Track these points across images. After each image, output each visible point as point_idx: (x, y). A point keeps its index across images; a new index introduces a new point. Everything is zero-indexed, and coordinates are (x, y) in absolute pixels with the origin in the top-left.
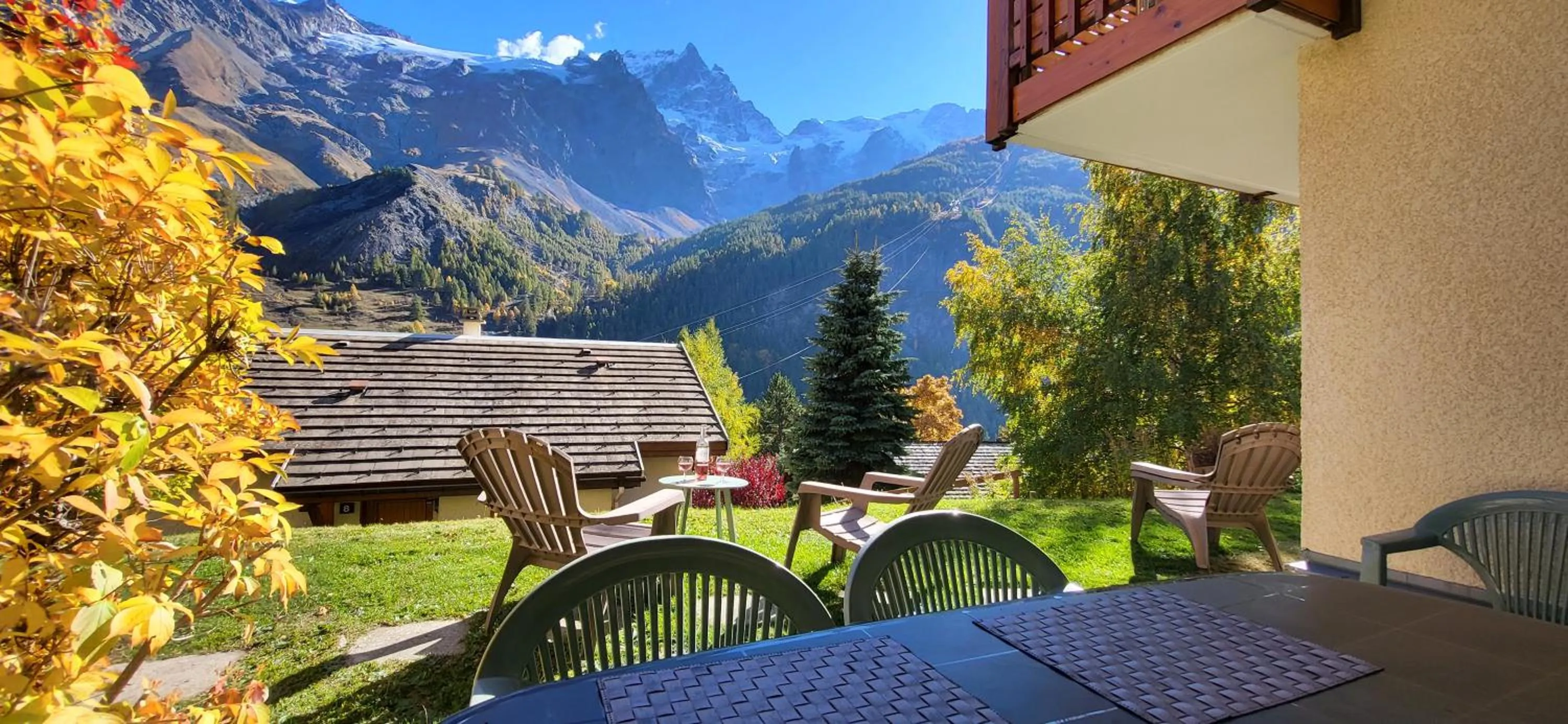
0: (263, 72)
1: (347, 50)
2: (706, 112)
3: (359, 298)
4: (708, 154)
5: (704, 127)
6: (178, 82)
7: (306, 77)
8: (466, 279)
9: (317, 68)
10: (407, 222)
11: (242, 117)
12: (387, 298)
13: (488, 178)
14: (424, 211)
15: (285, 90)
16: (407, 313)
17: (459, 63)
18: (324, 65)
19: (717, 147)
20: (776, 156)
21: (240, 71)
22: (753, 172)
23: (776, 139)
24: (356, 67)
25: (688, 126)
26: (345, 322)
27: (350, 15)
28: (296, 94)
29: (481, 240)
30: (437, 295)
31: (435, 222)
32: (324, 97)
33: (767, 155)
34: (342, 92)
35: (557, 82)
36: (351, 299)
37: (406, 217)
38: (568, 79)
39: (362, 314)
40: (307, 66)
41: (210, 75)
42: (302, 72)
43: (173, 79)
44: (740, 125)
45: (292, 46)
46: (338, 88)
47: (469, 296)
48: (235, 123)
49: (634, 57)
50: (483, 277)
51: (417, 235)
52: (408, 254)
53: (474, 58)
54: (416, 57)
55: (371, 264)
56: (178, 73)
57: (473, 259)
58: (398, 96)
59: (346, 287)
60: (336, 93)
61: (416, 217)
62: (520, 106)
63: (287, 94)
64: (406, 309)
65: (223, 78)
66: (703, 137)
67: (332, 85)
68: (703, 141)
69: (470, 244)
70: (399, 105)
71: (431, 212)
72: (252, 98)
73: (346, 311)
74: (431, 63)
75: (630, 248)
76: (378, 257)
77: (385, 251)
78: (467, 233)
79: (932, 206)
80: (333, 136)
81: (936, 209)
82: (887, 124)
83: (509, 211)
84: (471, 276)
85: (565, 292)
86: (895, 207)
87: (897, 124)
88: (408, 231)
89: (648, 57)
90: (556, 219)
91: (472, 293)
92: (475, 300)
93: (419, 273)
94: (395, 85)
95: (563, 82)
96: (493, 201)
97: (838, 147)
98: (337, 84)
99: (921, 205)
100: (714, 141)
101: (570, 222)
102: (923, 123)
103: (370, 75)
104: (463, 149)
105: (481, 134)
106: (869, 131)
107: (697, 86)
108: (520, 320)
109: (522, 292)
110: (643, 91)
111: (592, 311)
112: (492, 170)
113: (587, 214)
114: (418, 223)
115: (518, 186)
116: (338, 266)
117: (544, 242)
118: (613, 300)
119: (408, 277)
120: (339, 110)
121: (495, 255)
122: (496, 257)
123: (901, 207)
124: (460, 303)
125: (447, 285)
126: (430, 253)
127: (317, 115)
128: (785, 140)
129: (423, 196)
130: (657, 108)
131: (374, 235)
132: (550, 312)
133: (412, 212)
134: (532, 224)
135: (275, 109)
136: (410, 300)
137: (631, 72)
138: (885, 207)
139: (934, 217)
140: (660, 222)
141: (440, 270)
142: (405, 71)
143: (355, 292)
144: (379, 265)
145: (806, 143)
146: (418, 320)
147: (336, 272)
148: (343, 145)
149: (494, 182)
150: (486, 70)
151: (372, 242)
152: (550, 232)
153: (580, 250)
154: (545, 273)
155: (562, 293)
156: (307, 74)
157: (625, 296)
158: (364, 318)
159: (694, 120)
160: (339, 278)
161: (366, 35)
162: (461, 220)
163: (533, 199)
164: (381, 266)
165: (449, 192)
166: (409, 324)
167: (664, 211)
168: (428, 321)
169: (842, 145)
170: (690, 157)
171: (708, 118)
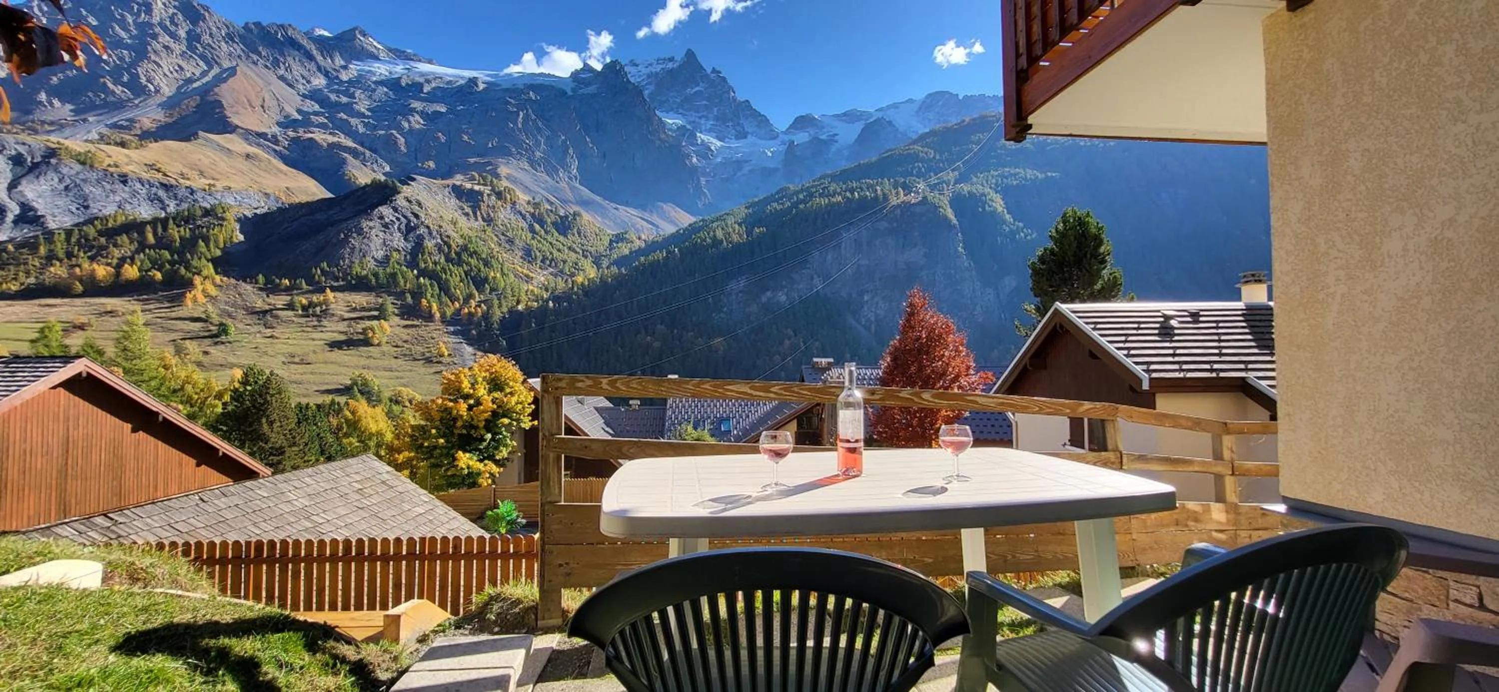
0: (299, 98)
1: (375, 75)
2: (705, 113)
4: (705, 151)
5: (703, 128)
6: (222, 112)
7: (336, 102)
8: (439, 280)
9: (345, 93)
10: (388, 228)
11: (275, 140)
12: (360, 299)
13: (485, 185)
14: (405, 217)
15: (316, 114)
16: (376, 313)
17: (473, 81)
18: (352, 90)
19: (716, 144)
20: (771, 150)
21: (278, 99)
22: (750, 168)
23: (772, 136)
24: (381, 90)
25: (688, 127)
26: (316, 323)
27: (379, 43)
28: (326, 118)
29: (460, 242)
30: (408, 295)
31: (416, 228)
32: (350, 119)
33: (764, 152)
34: (367, 113)
35: (563, 93)
36: (326, 302)
37: (387, 223)
38: (573, 90)
39: (333, 315)
40: (337, 92)
41: (251, 105)
42: (333, 97)
43: (217, 110)
44: (738, 124)
45: (326, 74)
46: (363, 110)
47: (439, 296)
48: (269, 147)
49: (637, 66)
50: (455, 278)
51: (398, 241)
52: (387, 258)
53: (488, 75)
54: (435, 79)
55: (350, 267)
56: (223, 105)
57: (448, 259)
58: (415, 114)
59: (322, 290)
60: (361, 115)
61: (397, 223)
62: (527, 117)
63: (317, 118)
64: (376, 309)
65: (263, 107)
66: (701, 137)
67: (357, 107)
68: (703, 141)
69: (449, 247)
70: (417, 122)
71: (412, 218)
72: (287, 123)
73: (318, 313)
74: (449, 82)
75: (620, 245)
76: (357, 261)
77: (364, 256)
78: (448, 237)
79: (894, 192)
80: (355, 154)
81: (897, 193)
82: (880, 115)
83: (504, 215)
84: (444, 276)
85: (541, 288)
86: (856, 194)
87: (891, 115)
88: (388, 237)
89: (651, 65)
90: (549, 220)
91: (442, 293)
92: (445, 299)
93: (393, 275)
94: (417, 105)
95: (570, 93)
96: (488, 206)
97: (832, 139)
98: (363, 106)
99: (882, 190)
100: (712, 140)
101: (563, 223)
102: (917, 112)
103: (393, 97)
104: (472, 160)
105: (490, 145)
106: (863, 122)
107: (697, 89)
108: (486, 316)
109: (492, 290)
110: (643, 98)
111: (554, 305)
112: (489, 177)
113: (579, 215)
114: (399, 229)
115: (514, 191)
116: (319, 271)
117: (534, 243)
118: (576, 293)
119: (383, 280)
120: (361, 129)
121: (471, 256)
122: (472, 257)
123: (862, 194)
124: (429, 302)
125: (420, 286)
126: (408, 257)
127: (343, 136)
128: (781, 136)
129: (405, 204)
130: (657, 112)
131: (355, 241)
132: (520, 307)
133: (394, 219)
134: (525, 225)
135: (305, 132)
136: (380, 300)
137: (632, 80)
138: (848, 194)
139: (894, 201)
140: (657, 219)
141: (415, 272)
142: (425, 91)
143: (330, 295)
144: (357, 269)
145: (801, 138)
146: (385, 319)
147: (317, 277)
148: (364, 162)
149: (490, 188)
150: (499, 85)
151: (353, 249)
152: (543, 232)
153: (570, 248)
154: (525, 271)
155: (536, 290)
156: (337, 99)
157: (588, 291)
158: (335, 318)
159: (694, 122)
160: (319, 282)
161: (392, 60)
162: (444, 225)
163: (529, 203)
164: (359, 270)
165: (447, 200)
166: (375, 323)
167: (662, 208)
168: (397, 320)
169: (836, 138)
170: (688, 156)
171: (707, 119)
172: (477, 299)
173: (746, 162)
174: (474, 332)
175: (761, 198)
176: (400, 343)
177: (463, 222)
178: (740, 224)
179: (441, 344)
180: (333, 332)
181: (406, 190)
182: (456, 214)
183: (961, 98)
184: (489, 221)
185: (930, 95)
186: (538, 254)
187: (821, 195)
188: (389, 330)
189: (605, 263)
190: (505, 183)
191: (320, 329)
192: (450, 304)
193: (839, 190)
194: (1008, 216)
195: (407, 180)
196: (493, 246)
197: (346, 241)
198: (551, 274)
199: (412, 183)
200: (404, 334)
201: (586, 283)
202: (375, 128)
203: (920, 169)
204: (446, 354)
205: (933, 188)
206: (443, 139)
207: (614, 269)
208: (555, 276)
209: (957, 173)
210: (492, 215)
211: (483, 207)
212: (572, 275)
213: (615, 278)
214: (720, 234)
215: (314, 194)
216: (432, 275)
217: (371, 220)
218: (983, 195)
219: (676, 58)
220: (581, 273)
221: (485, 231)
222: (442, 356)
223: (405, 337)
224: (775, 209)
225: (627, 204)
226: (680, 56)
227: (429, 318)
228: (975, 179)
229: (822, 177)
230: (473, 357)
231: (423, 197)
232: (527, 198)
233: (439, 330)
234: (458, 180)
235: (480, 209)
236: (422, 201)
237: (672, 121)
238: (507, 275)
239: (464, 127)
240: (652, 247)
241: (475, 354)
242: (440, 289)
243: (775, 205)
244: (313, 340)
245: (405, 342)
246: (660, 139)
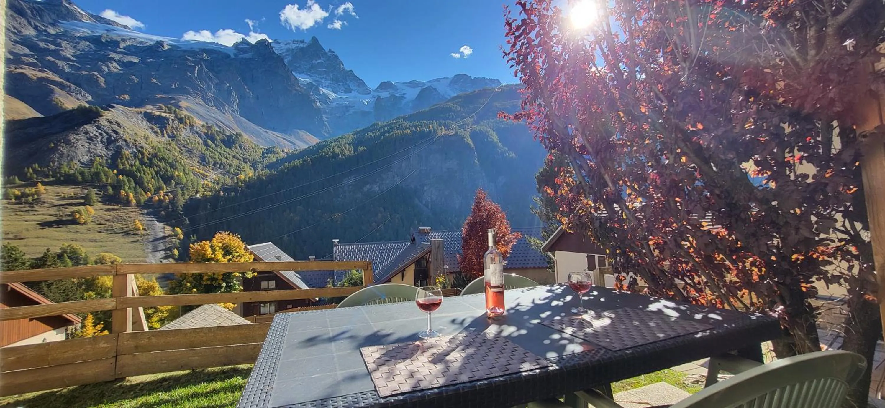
1: (79, 32)
2: (325, 76)
3: (45, 192)
4: (325, 99)
5: (324, 85)
7: (45, 48)
8: (134, 177)
9: (53, 43)
10: (92, 140)
12: (68, 191)
13: (170, 113)
14: (107, 133)
15: (26, 55)
16: (82, 201)
17: (160, 44)
18: (59, 41)
19: (332, 95)
20: (366, 100)
22: (353, 111)
23: (367, 92)
24: (84, 44)
25: (314, 84)
26: (28, 209)
27: (82, 10)
28: (36, 59)
29: (152, 151)
30: (109, 188)
31: (116, 140)
32: (57, 61)
33: (362, 101)
34: (72, 58)
35: (228, 56)
36: (37, 193)
37: (92, 137)
38: (235, 55)
39: (44, 202)
40: (46, 41)
42: (42, 45)
44: (346, 84)
45: (36, 28)
46: (69, 56)
47: (135, 188)
49: (280, 43)
50: (148, 176)
51: (100, 149)
52: (91, 162)
53: (172, 41)
54: (130, 39)
55: (59, 168)
57: (142, 163)
58: (113, 62)
59: (34, 184)
60: (66, 59)
61: (100, 137)
62: (201, 70)
63: (27, 58)
64: (82, 198)
66: (323, 90)
67: (63, 53)
68: (324, 92)
69: (143, 154)
70: (115, 67)
71: (113, 134)
73: (31, 201)
74: (141, 43)
75: (269, 155)
76: (65, 164)
77: (72, 160)
78: (142, 147)
79: (439, 128)
80: (62, 87)
81: (441, 129)
82: (429, 84)
83: (184, 133)
84: (139, 174)
85: (214, 183)
86: (418, 129)
87: (435, 85)
88: (93, 147)
89: (289, 44)
90: (218, 138)
91: (137, 186)
92: (139, 190)
93: (97, 174)
94: (113, 55)
95: (233, 57)
96: (172, 127)
97: (403, 97)
98: (69, 52)
99: (433, 127)
100: (331, 93)
101: (229, 140)
102: (450, 85)
103: (94, 48)
104: (159, 96)
105: (173, 87)
106: (420, 88)
107: (319, 61)
108: (173, 202)
109: (177, 184)
110: (284, 63)
111: (224, 194)
112: (173, 108)
113: (240, 135)
114: (102, 141)
115: (192, 118)
116: (31, 170)
117: (208, 152)
118: (240, 187)
119: (88, 177)
120: (67, 69)
121: (160, 160)
122: (161, 162)
123: (421, 129)
124: (126, 192)
125: (119, 181)
126: (109, 161)
127: (50, 73)
128: (372, 93)
129: (106, 123)
130: (294, 73)
131: (64, 149)
132: (198, 196)
133: (97, 134)
134: (201, 141)
135: (16, 68)
136: (86, 191)
137: (276, 52)
138: (414, 129)
139: (440, 134)
140: (294, 139)
141: (115, 171)
142: (121, 47)
143: (41, 187)
144: (65, 169)
145: (384, 94)
146: (90, 205)
147: (29, 175)
148: (69, 92)
149: (174, 115)
150: (179, 47)
151: (62, 155)
152: (214, 146)
153: (234, 157)
154: (201, 171)
155: (210, 184)
156: (46, 46)
157: (249, 184)
158: (46, 205)
159: (317, 81)
160: (31, 178)
161: (94, 23)
162: (138, 139)
163: (203, 126)
164: (67, 169)
165: (140, 122)
166: (81, 208)
167: (298, 133)
168: (100, 205)
169: (405, 96)
170: (315, 101)
171: (326, 79)
172: (165, 190)
173: (352, 107)
174: (163, 212)
175: (362, 129)
176: (103, 222)
177: (153, 137)
178: (349, 144)
179: (137, 222)
180: (43, 214)
181: (108, 115)
182: (147, 132)
183: (473, 78)
184: (173, 137)
185: (456, 75)
186: (211, 160)
187: (398, 129)
188: (93, 212)
189: (260, 167)
190: (184, 113)
191: (32, 213)
192: (144, 193)
193: (408, 126)
194: (500, 144)
195: (108, 107)
196: (176, 154)
197: (55, 150)
198: (221, 173)
199: (112, 110)
200: (107, 215)
201: (247, 179)
202: (79, 69)
203: (453, 117)
204: (141, 228)
205: (460, 127)
206: (136, 80)
207: (267, 171)
208: (224, 174)
209: (472, 119)
210: (176, 133)
211: (169, 128)
212: (237, 174)
213: (267, 176)
214: (337, 150)
215: (25, 114)
216: (129, 174)
217: (78, 134)
218: (487, 132)
219: (305, 41)
220: (243, 173)
221: (170, 144)
222: (138, 229)
223: (109, 218)
224: (371, 136)
225: (274, 129)
226: (308, 40)
227: (127, 203)
228: (482, 123)
229: (398, 118)
230: (162, 230)
231: (121, 119)
232: (202, 123)
233: (135, 211)
234: (149, 108)
235: (166, 129)
236: (121, 122)
237: (304, 79)
238: (188, 174)
239: (153, 73)
240: (292, 157)
241: (164, 228)
242: (136, 183)
243: (370, 133)
244: (26, 221)
245: (108, 220)
246: (296, 90)
